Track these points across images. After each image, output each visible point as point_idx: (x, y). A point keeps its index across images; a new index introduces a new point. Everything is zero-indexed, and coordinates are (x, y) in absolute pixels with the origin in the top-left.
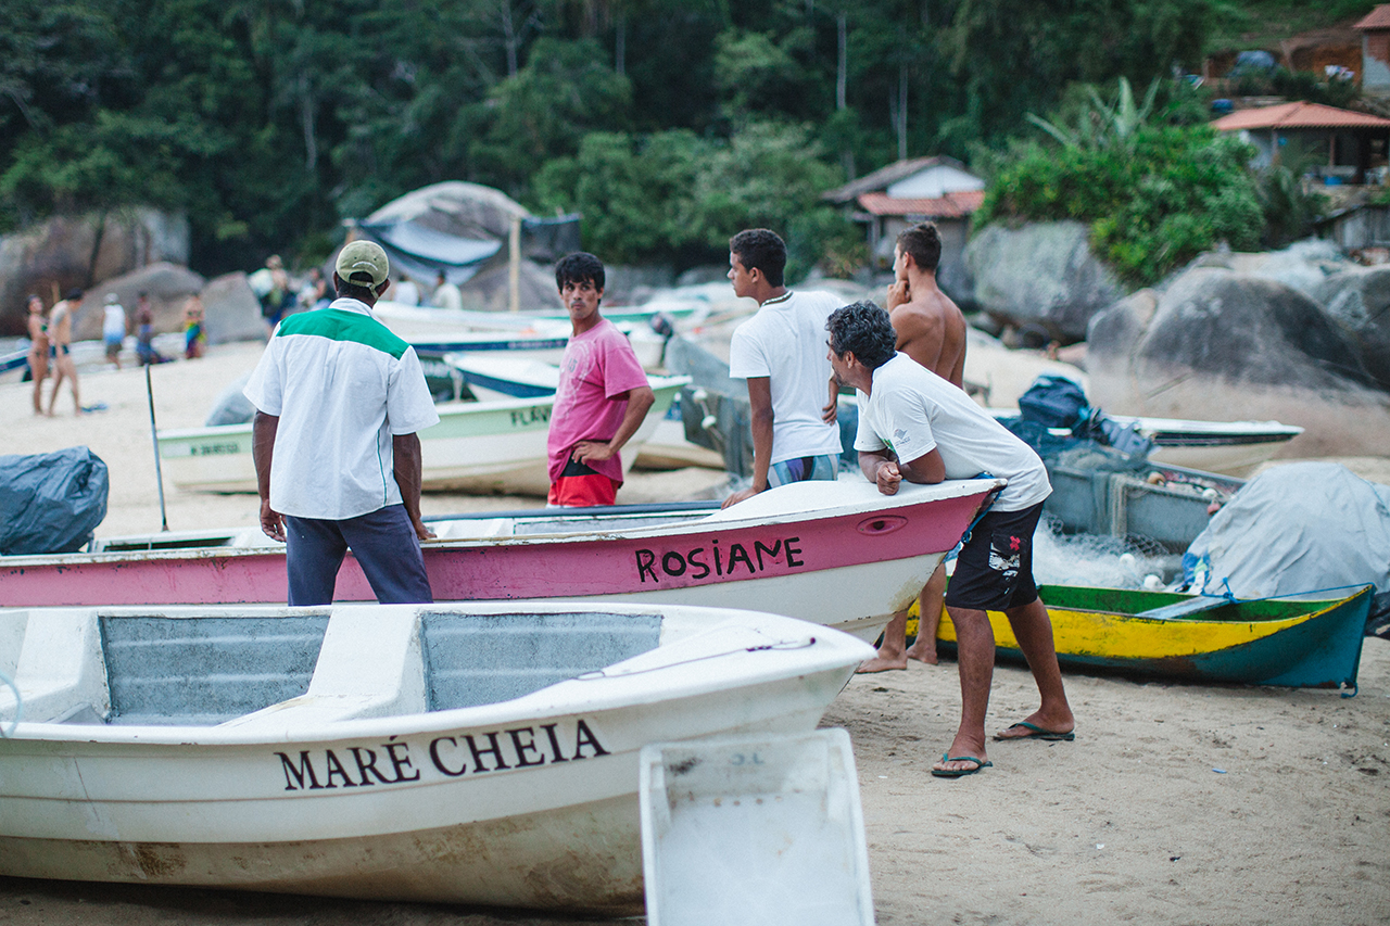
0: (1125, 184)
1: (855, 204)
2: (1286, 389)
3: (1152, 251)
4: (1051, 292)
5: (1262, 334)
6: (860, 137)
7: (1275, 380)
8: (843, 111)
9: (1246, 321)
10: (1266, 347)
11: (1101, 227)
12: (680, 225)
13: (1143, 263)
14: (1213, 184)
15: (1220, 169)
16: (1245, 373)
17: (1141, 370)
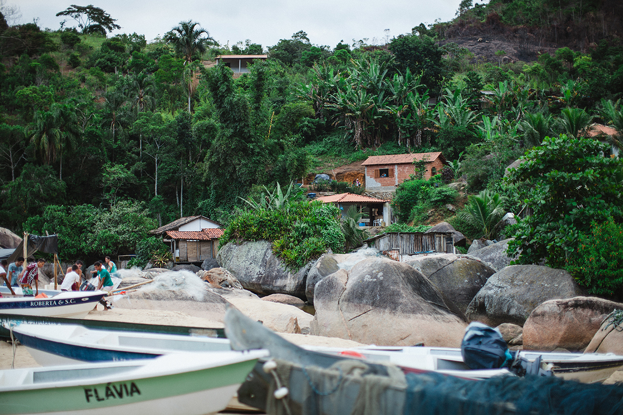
0: (287, 225)
1: (165, 235)
2: (419, 315)
3: (300, 253)
4: (256, 271)
5: (403, 289)
6: (164, 207)
7: (414, 311)
8: (157, 197)
9: (395, 283)
10: (407, 296)
11: (277, 243)
12: (89, 244)
13: (296, 258)
14: (324, 225)
15: (326, 218)
16: (399, 308)
17: (344, 307)
